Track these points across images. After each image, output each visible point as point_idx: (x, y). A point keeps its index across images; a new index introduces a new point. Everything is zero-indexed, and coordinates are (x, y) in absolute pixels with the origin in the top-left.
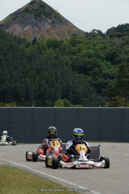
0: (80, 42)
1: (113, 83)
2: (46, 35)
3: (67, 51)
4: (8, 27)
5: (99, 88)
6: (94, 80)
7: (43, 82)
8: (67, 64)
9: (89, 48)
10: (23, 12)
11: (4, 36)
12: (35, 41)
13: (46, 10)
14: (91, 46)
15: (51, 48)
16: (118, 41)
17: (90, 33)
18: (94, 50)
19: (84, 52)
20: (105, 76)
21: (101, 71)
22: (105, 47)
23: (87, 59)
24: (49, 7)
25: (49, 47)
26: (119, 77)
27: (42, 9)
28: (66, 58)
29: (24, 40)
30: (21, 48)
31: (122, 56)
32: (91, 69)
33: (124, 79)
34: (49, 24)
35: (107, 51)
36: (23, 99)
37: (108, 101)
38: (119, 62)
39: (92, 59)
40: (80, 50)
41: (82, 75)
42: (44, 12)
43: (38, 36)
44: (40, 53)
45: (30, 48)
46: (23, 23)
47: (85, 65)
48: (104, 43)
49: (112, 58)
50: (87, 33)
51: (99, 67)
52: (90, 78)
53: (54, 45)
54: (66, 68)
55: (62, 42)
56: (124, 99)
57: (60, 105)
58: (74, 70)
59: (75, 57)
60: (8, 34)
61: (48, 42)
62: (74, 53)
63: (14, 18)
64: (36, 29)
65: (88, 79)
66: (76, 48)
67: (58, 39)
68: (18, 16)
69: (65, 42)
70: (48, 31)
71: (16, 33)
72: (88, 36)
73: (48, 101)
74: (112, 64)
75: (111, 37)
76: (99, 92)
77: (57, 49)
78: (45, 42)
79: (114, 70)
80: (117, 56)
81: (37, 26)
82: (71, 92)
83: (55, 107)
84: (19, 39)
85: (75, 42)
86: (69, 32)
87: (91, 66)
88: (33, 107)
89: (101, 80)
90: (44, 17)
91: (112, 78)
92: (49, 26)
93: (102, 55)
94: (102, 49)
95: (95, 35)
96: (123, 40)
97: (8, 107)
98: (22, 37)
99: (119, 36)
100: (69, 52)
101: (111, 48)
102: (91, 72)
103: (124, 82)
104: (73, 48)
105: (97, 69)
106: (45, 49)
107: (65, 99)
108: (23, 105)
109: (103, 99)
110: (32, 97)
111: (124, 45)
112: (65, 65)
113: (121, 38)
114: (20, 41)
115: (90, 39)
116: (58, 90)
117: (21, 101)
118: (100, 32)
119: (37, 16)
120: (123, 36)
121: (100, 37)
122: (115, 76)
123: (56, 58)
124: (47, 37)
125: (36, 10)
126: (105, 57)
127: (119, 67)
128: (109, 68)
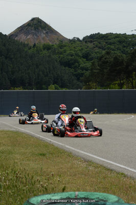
0: (65, 46)
1: (87, 73)
2: (42, 41)
3: (57, 51)
4: (17, 36)
5: (78, 77)
6: (75, 71)
7: (41, 73)
8: (56, 61)
9: (71, 50)
10: (26, 26)
11: (14, 43)
12: (35, 45)
13: (42, 25)
14: (73, 48)
15: (46, 50)
16: (91, 45)
17: (72, 40)
18: (75, 51)
19: (68, 52)
20: (83, 69)
21: (79, 65)
22: (82, 49)
23: (70, 57)
24: (44, 22)
25: (44, 49)
26: (92, 69)
27: (39, 23)
28: (55, 57)
29: (28, 45)
30: (25, 50)
31: (93, 55)
32: (73, 64)
33: (95, 71)
34: (44, 33)
35: (83, 51)
36: (27, 85)
37: (84, 85)
38: (92, 59)
39: (73, 57)
40: (65, 51)
41: (67, 68)
42: (41, 26)
43: (37, 42)
44: (38, 53)
45: (32, 50)
46: (27, 34)
47: (69, 61)
48: (81, 46)
49: (86, 56)
50: (70, 40)
51: (78, 62)
52: (72, 70)
53: (48, 48)
54: (56, 63)
55: (53, 45)
56: (95, 84)
57: (52, 89)
58: (61, 65)
59: (62, 56)
60: (17, 41)
61: (43, 46)
62: (61, 53)
63: (21, 30)
64: (36, 37)
65: (71, 71)
66: (62, 50)
67: (51, 44)
68: (23, 29)
69: (55, 46)
70: (43, 39)
71: (22, 40)
72: (70, 42)
73: (44, 86)
74: (87, 60)
75: (86, 42)
76: (78, 79)
77: (50, 51)
78: (42, 46)
79: (88, 64)
80: (90, 55)
81: (36, 36)
82: (59, 80)
83: (49, 90)
84: (24, 44)
85: (62, 46)
86: (58, 39)
87: (73, 62)
88: (34, 90)
89: (79, 71)
90: (41, 29)
91: (87, 70)
92: (44, 35)
93: (80, 54)
94: (80, 50)
95: (75, 41)
96: (94, 44)
97: (17, 90)
98: (26, 43)
99: (91, 42)
100: (58, 53)
101: (86, 50)
102: (73, 66)
103: (95, 72)
104: (60, 50)
105: (77, 64)
106: (41, 51)
107: (56, 85)
108: (27, 89)
109: (81, 84)
110: (33, 83)
111: (95, 47)
112: (55, 62)
113: (92, 43)
114: (25, 45)
115: (72, 44)
116: (51, 78)
117: (25, 86)
118: (78, 39)
119: (36, 28)
120: (94, 41)
121: (78, 42)
122: (89, 69)
123: (49, 56)
124: (43, 42)
125: (36, 24)
126: (82, 55)
127: (92, 63)
128: (85, 63)
